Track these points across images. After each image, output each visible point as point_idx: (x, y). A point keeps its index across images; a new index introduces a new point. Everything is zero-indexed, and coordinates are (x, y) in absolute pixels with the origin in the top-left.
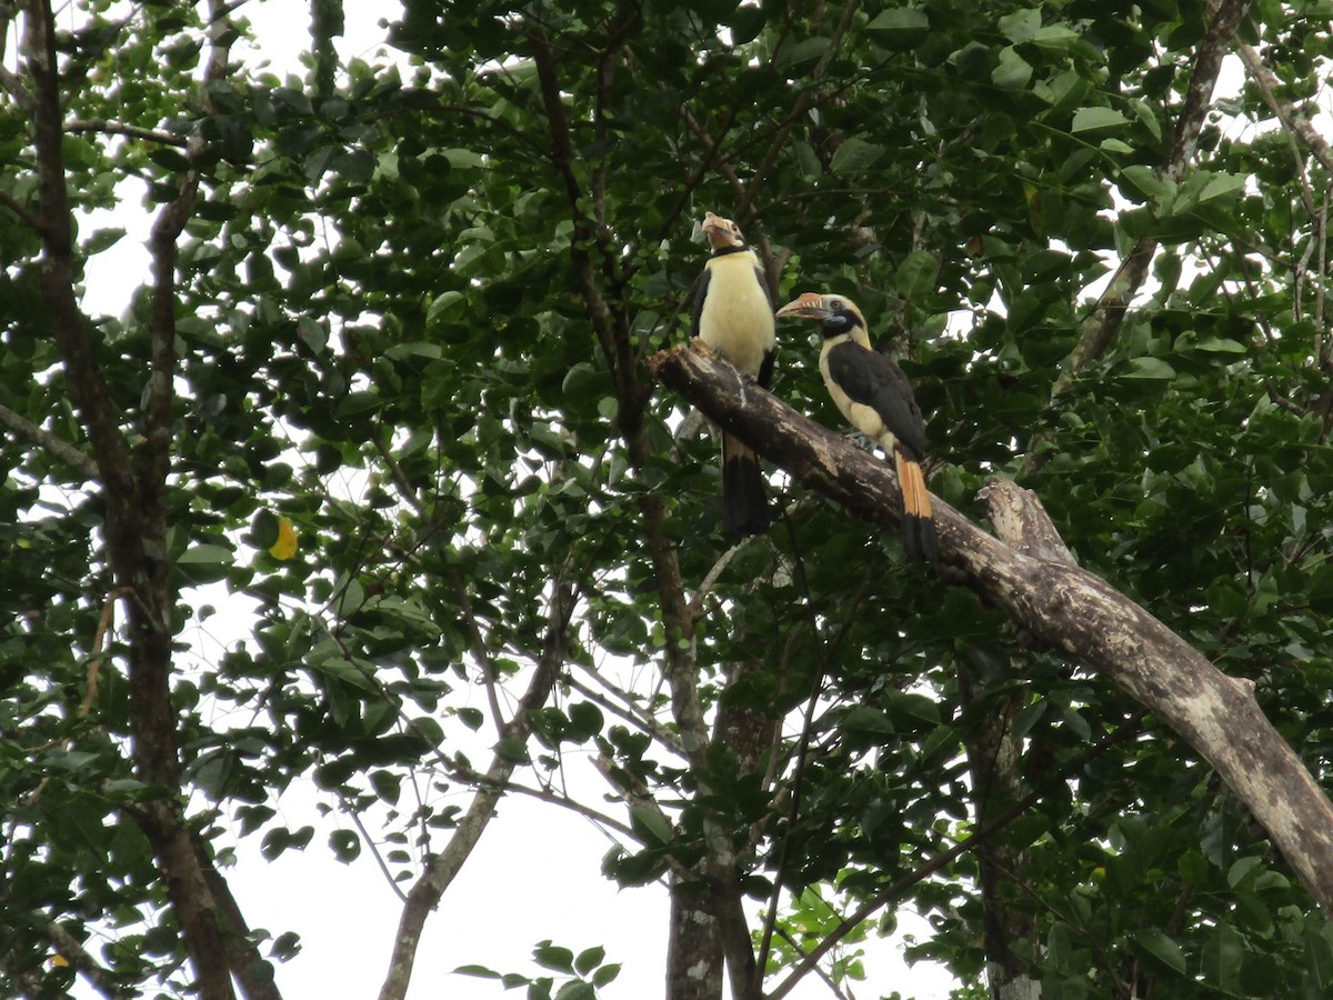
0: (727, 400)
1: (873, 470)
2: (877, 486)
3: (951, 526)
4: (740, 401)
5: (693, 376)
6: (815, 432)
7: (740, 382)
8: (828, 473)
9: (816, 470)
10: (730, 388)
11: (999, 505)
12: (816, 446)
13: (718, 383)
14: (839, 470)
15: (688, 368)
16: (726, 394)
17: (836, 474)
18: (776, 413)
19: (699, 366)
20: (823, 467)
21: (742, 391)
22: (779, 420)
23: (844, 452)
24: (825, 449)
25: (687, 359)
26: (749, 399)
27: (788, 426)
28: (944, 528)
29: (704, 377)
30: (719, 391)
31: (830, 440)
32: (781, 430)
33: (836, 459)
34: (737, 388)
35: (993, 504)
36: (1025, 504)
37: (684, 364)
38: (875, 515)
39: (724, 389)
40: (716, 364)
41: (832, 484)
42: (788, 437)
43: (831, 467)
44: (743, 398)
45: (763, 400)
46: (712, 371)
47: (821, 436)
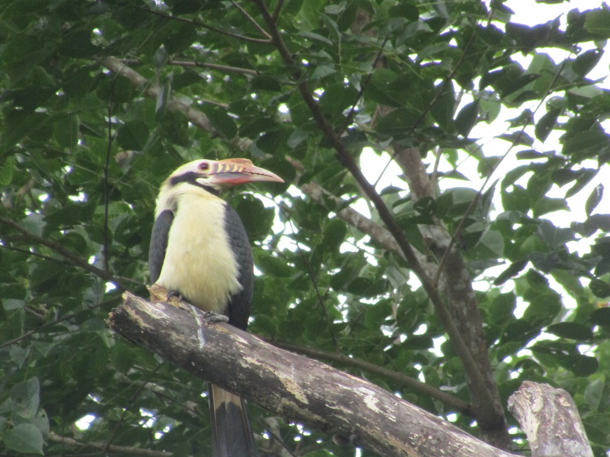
0: (184, 343)
1: (345, 391)
2: (347, 405)
3: (426, 436)
4: (197, 342)
5: (143, 324)
6: (282, 361)
7: (199, 322)
8: (297, 401)
9: (285, 401)
10: (186, 330)
11: (522, 409)
12: (282, 376)
13: (172, 327)
14: (308, 397)
15: (136, 317)
16: (182, 338)
17: (306, 401)
18: (238, 349)
19: (149, 312)
20: (291, 397)
21: (200, 332)
22: (241, 356)
23: (311, 378)
24: (291, 378)
25: (134, 308)
26: (208, 339)
27: (250, 360)
28: (419, 439)
29: (156, 323)
30: (174, 336)
31: (297, 368)
32: (244, 366)
33: (304, 386)
34: (193, 329)
35: (519, 410)
37: (132, 313)
38: (352, 437)
39: (178, 332)
40: (169, 308)
41: (305, 412)
42: (252, 373)
43: (300, 395)
44: (201, 339)
45: (225, 338)
46: (165, 316)
47: (288, 365)
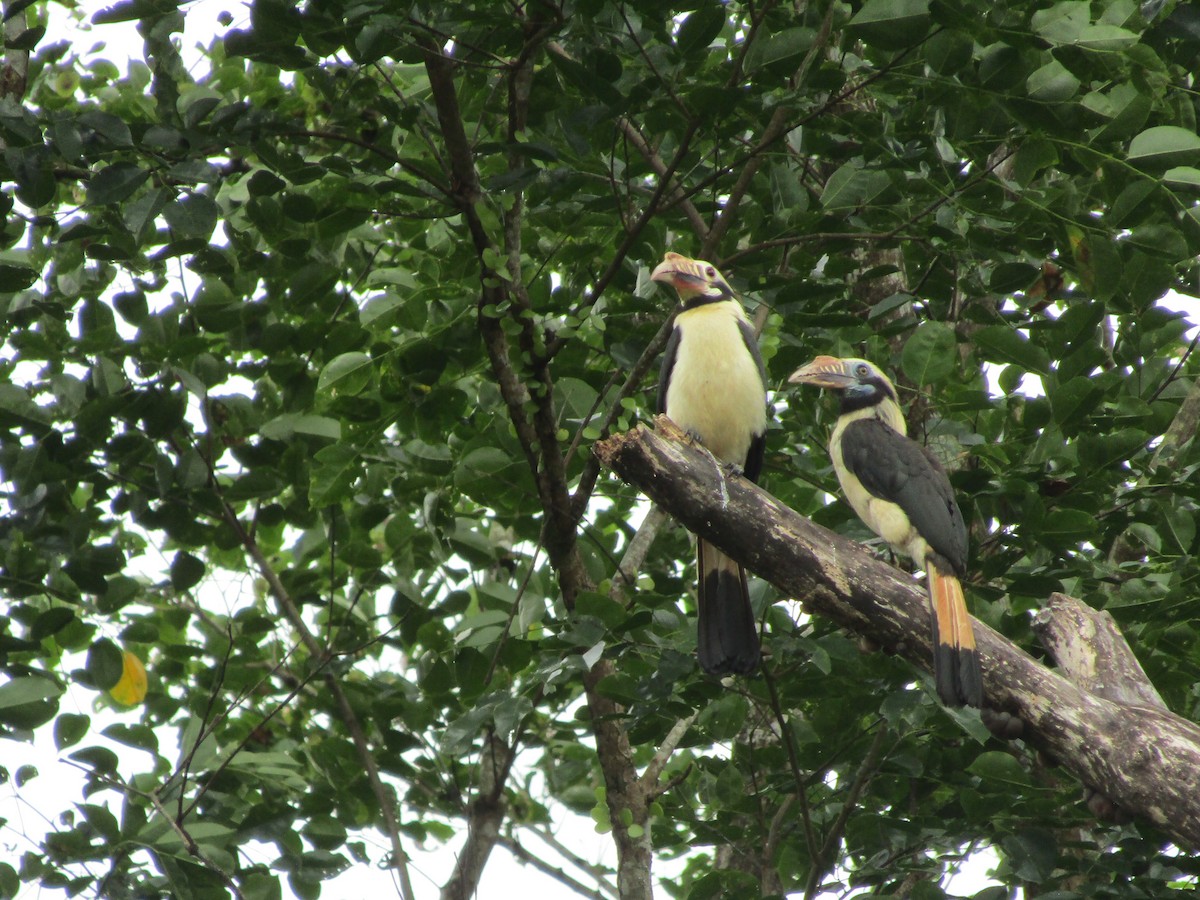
0: (704, 498)
1: (898, 588)
2: (902, 607)
3: (1000, 660)
4: (718, 498)
5: (658, 466)
6: (820, 538)
7: (721, 474)
8: (837, 592)
9: (821, 588)
10: (708, 481)
12: (821, 557)
13: (692, 475)
14: (852, 588)
15: (651, 456)
16: (702, 490)
17: (848, 593)
18: (769, 514)
19: (666, 452)
20: (831, 585)
21: (723, 485)
22: (772, 523)
23: (858, 565)
24: (833, 561)
25: (650, 444)
26: (733, 497)
27: (783, 531)
28: (992, 662)
29: (673, 467)
30: (693, 486)
31: (839, 548)
32: (775, 537)
33: (848, 574)
34: (716, 482)
36: (1098, 629)
37: (647, 450)
38: (901, 646)
39: (699, 482)
40: (687, 450)
41: (844, 606)
42: (783, 547)
43: (841, 584)
44: (725, 494)
45: (752, 497)
46: (683, 459)
47: (828, 543)
